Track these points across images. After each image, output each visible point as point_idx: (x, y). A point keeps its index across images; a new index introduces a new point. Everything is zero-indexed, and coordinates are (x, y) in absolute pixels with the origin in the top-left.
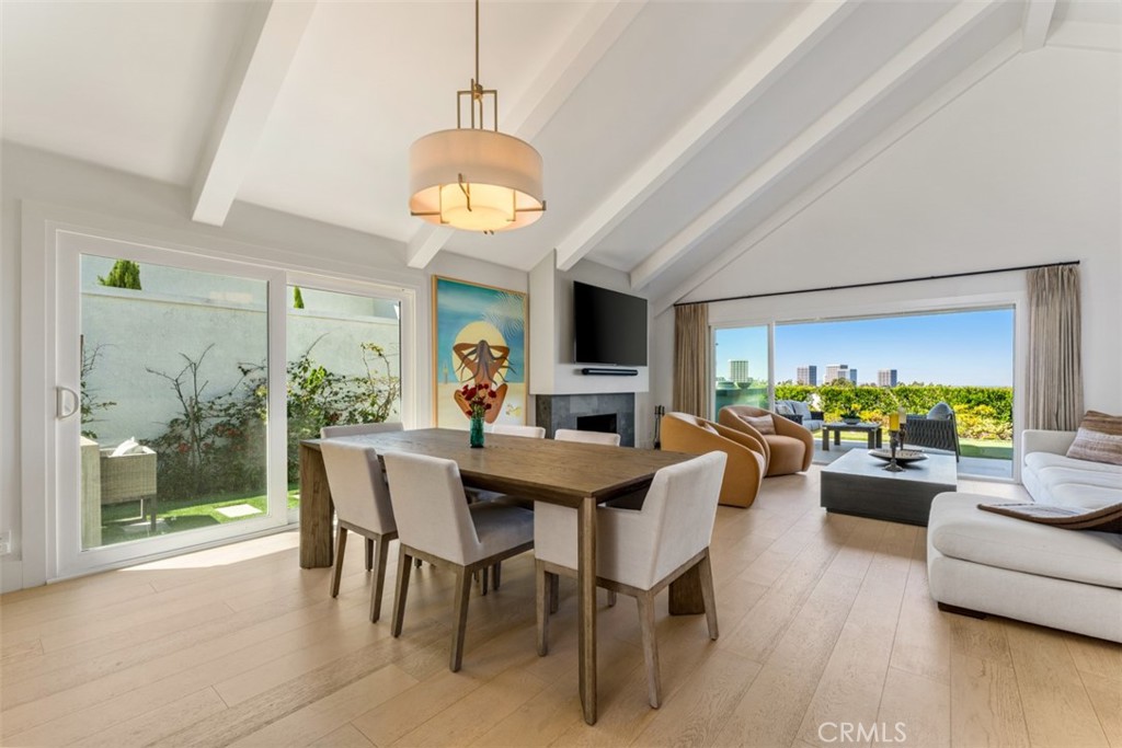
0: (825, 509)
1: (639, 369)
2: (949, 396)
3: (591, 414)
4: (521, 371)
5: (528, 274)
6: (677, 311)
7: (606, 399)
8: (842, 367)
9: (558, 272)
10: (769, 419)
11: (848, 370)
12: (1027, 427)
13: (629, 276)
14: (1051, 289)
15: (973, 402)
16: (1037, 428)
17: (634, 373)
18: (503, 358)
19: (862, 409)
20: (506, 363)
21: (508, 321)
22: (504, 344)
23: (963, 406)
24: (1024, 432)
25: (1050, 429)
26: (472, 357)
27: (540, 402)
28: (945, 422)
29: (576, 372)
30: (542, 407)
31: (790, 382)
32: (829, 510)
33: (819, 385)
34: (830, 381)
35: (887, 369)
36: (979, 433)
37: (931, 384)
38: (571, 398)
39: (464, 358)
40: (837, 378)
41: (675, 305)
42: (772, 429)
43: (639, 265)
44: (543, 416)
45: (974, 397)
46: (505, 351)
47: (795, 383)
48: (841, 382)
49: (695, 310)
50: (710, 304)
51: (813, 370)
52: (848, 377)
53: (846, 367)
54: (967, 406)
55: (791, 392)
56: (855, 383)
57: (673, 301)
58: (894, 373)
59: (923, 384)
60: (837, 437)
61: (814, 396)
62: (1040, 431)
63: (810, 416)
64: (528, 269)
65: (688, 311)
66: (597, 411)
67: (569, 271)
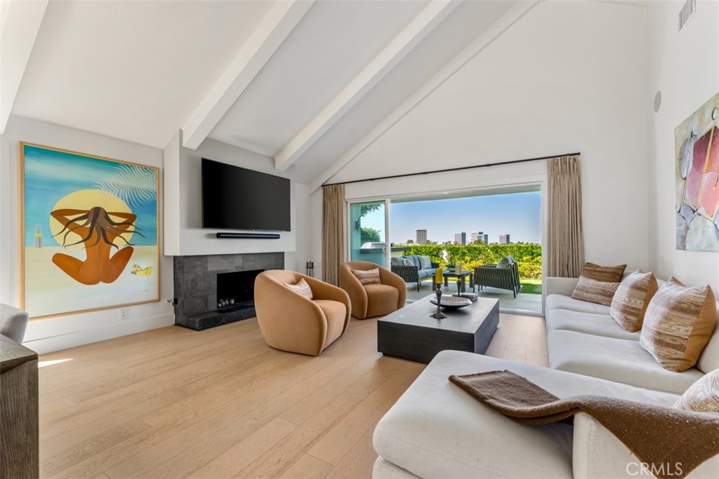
0: (382, 353)
1: (282, 234)
2: (521, 251)
3: (235, 270)
4: (152, 235)
5: (163, 151)
6: (324, 190)
7: (252, 258)
8: (480, 233)
9: (182, 149)
10: (376, 271)
11: (483, 235)
12: (549, 275)
13: (273, 160)
14: (563, 173)
15: (535, 255)
16: (555, 276)
17: (277, 237)
18: (128, 223)
19: (471, 260)
20: (131, 228)
21: (134, 190)
22: (129, 211)
23: (529, 257)
24: (547, 278)
25: (563, 276)
26: (81, 223)
27: (176, 262)
28: (507, 270)
29: (210, 236)
30: (177, 266)
31: (450, 242)
32: (384, 354)
33: (467, 244)
34: (473, 242)
35: (504, 234)
36: (538, 274)
37: (527, 244)
38: (208, 258)
39: (68, 224)
40: (477, 239)
41: (323, 186)
42: (378, 280)
43: (280, 151)
44: (178, 274)
45: (535, 251)
46: (130, 219)
47: (452, 243)
48: (479, 242)
49: (335, 189)
50: (346, 185)
51: (464, 235)
52: (483, 239)
53: (481, 233)
54: (531, 257)
55: (430, 249)
56: (486, 243)
57: (322, 182)
58: (508, 237)
59: (523, 243)
60: (446, 280)
61: (444, 251)
62: (557, 278)
63: (430, 266)
64: (163, 147)
65: (331, 190)
66: (242, 268)
67: (198, 149)
